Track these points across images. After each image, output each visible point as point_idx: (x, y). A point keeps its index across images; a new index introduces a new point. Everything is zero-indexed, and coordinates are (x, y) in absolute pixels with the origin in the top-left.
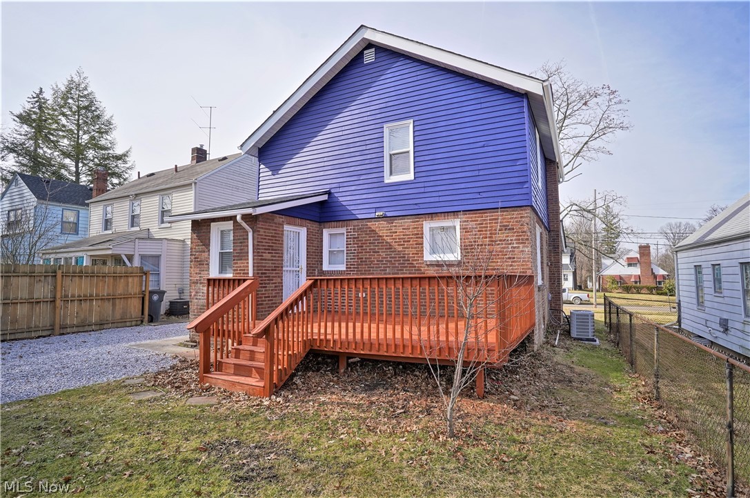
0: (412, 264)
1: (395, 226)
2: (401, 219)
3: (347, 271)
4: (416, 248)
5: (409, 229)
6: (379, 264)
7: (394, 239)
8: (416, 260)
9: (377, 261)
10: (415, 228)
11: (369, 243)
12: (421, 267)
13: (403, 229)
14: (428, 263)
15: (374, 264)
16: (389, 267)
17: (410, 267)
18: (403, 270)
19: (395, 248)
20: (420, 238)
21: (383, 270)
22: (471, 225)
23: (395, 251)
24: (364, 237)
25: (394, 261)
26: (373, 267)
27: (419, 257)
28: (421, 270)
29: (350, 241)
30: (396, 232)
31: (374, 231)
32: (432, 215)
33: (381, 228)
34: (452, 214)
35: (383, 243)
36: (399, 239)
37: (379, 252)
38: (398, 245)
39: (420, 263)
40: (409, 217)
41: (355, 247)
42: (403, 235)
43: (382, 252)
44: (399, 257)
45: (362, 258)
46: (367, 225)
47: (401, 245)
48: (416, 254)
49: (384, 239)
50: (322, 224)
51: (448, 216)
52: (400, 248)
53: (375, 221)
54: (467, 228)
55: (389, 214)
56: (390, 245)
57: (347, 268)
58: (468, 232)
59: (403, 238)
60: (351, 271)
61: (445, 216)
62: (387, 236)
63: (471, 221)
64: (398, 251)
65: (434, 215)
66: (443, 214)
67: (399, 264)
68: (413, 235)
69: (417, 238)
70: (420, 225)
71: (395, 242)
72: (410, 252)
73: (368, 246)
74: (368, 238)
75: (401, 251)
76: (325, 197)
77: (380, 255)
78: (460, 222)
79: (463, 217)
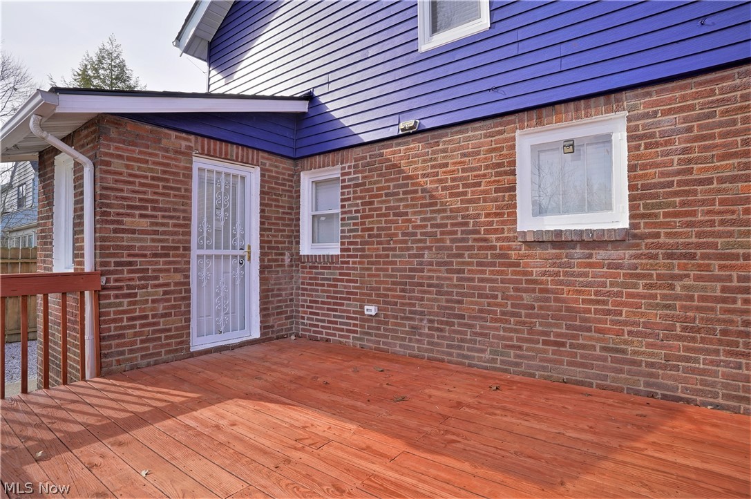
0: (486, 240)
1: (444, 151)
2: (457, 133)
3: (343, 256)
4: (495, 200)
5: (478, 153)
6: (405, 242)
7: (441, 181)
8: (496, 231)
9: (404, 234)
10: (494, 150)
11: (387, 195)
12: (510, 248)
13: (463, 155)
14: (530, 238)
15: (395, 242)
16: (430, 248)
17: (480, 248)
18: (461, 256)
19: (442, 204)
20: (506, 173)
21: (416, 256)
22: (667, 122)
23: (444, 211)
24: (375, 182)
25: (442, 233)
26: (394, 249)
27: (504, 223)
28: (507, 256)
29: (349, 193)
30: (446, 165)
31: (395, 166)
32: (538, 111)
33: (411, 156)
34: (602, 99)
35: (416, 192)
36: (453, 180)
37: (406, 214)
38: (452, 195)
39: (508, 239)
40: (477, 125)
41: (357, 205)
42: (464, 170)
43: (415, 213)
44: (453, 225)
45: (372, 229)
46: (382, 155)
47: (459, 194)
48: (497, 215)
49: (418, 184)
50: (299, 162)
51: (587, 107)
52: (457, 203)
53: (399, 145)
54: (652, 135)
55: (428, 124)
56: (432, 197)
57: (342, 250)
58: (657, 145)
59: (461, 179)
60: (349, 256)
61: (577, 110)
62: (424, 176)
63: (665, 113)
64: (452, 211)
65: (544, 111)
66: (572, 105)
67: (452, 241)
68: (487, 167)
69: (498, 174)
70: (506, 140)
71: (444, 189)
72: (481, 211)
73: (384, 202)
74: (383, 184)
75: (458, 210)
76: (303, 107)
77: (409, 221)
78: (629, 119)
79: (639, 102)
